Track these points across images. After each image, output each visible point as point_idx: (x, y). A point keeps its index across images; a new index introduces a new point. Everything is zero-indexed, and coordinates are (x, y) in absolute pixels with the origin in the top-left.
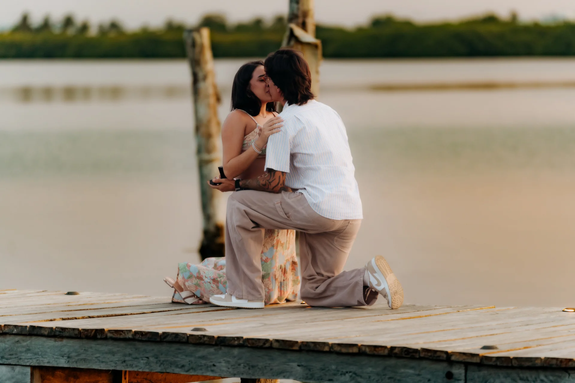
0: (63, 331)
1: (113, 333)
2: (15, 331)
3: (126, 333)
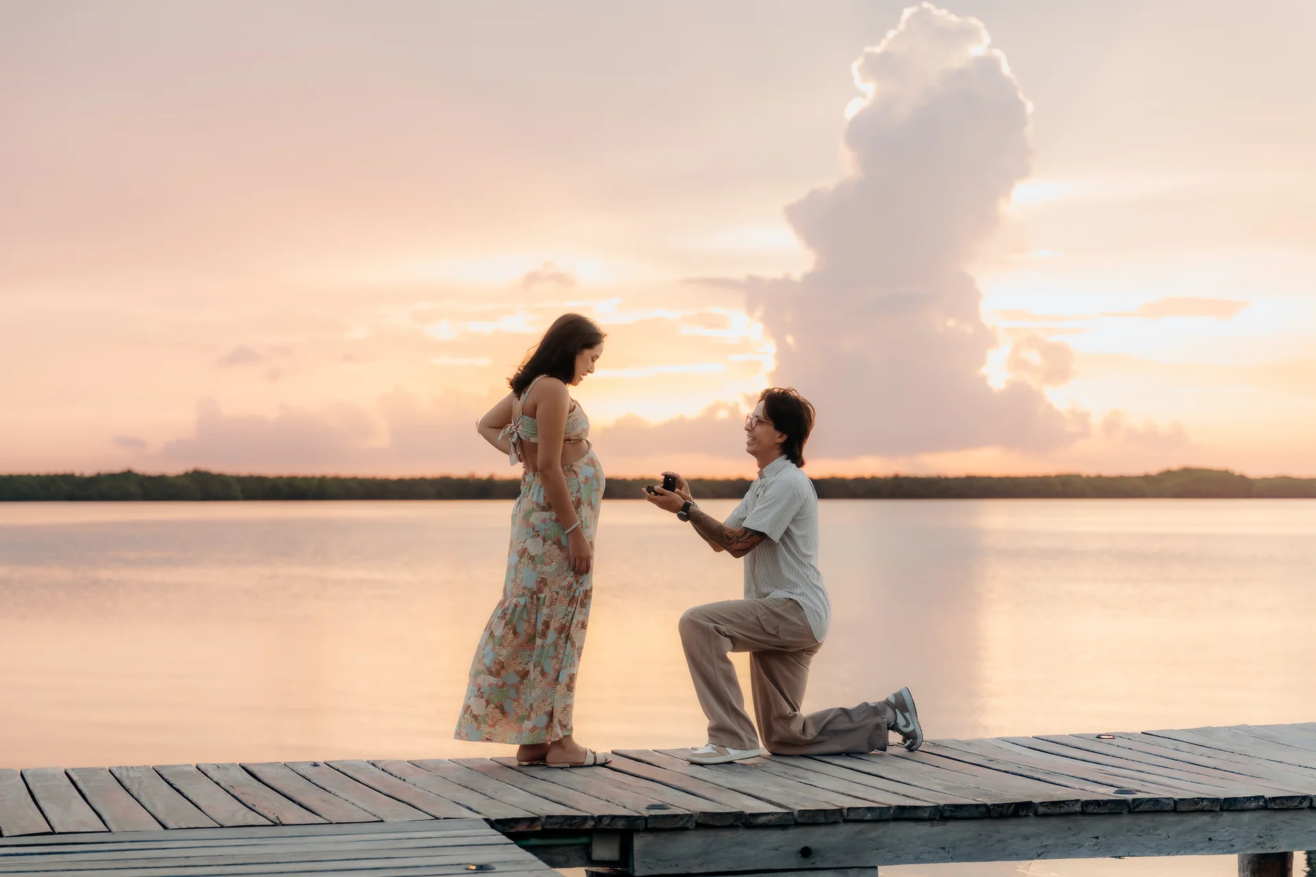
1: (1047, 806)
2: (869, 816)
3: (1071, 805)
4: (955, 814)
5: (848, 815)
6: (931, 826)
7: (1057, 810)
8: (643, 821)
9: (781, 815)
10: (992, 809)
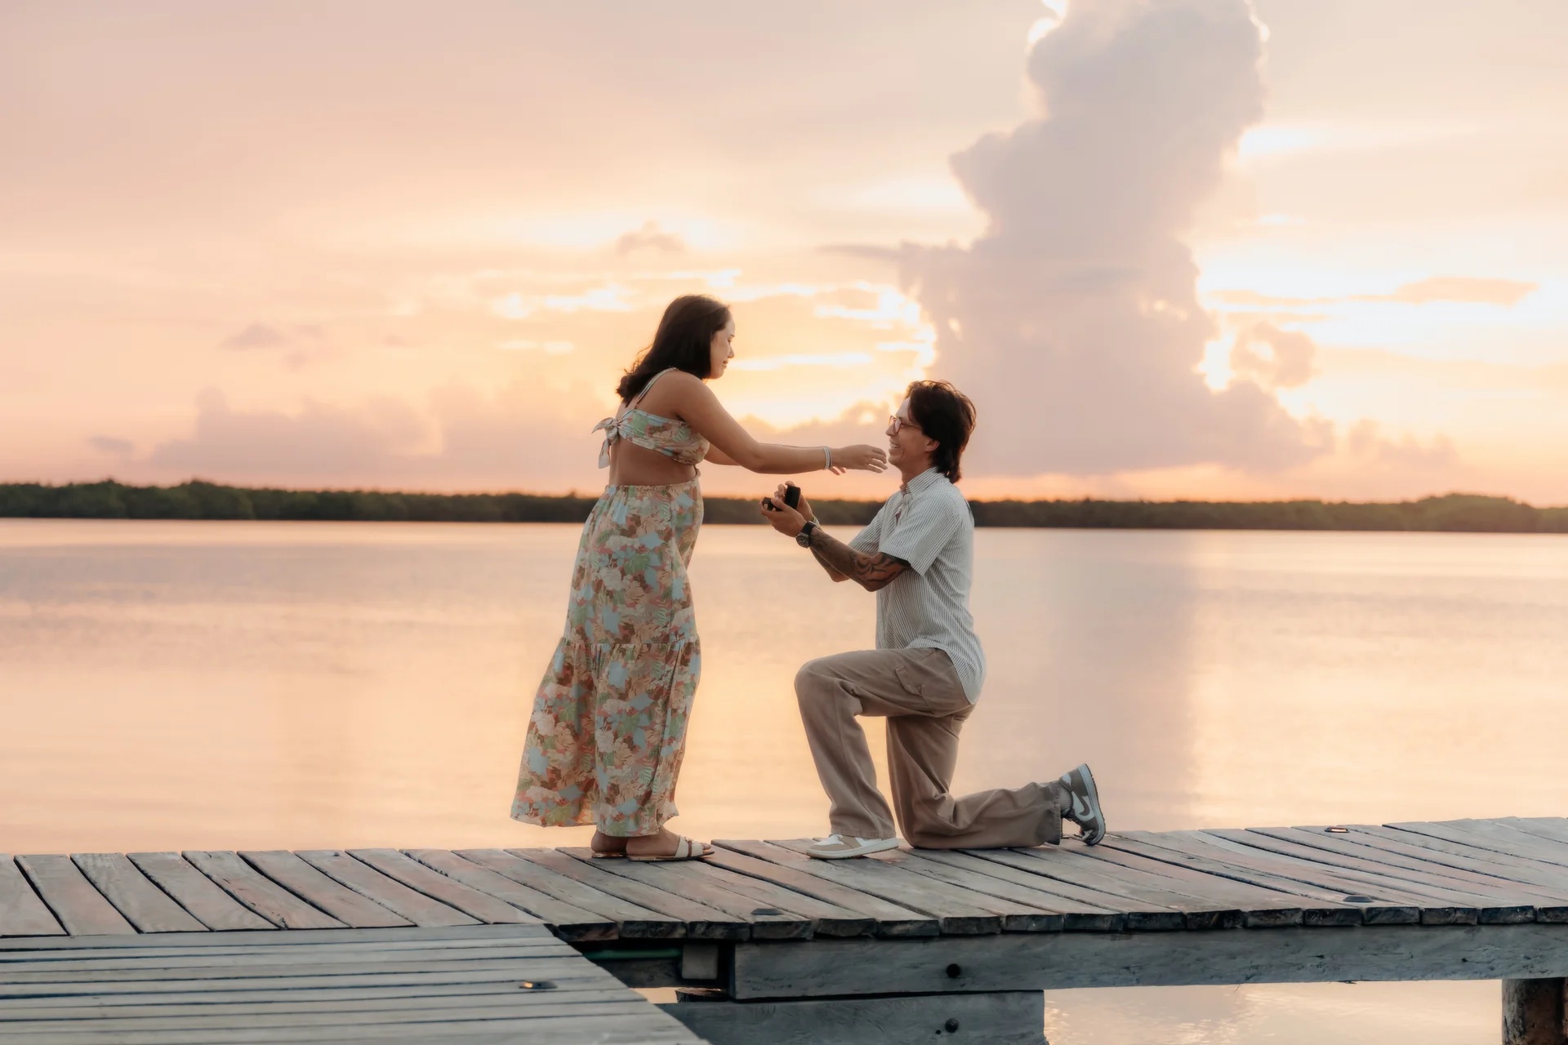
1: (1259, 915)
2: (1034, 926)
4: (1142, 925)
5: (1007, 924)
6: (1111, 940)
7: (1271, 921)
8: (747, 930)
9: (922, 925)
10: (1190, 919)
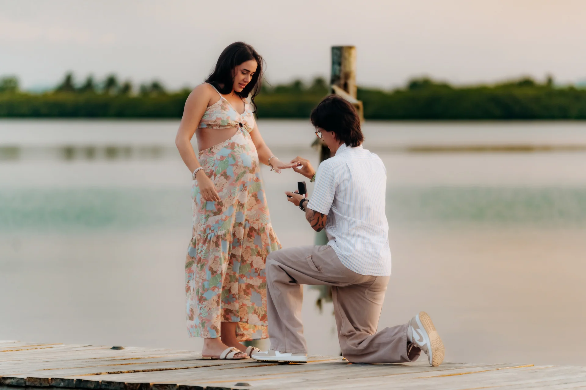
0: (109, 385)
1: (157, 387)
2: (62, 384)
3: (171, 387)
4: (107, 387)
5: (51, 383)
9: (18, 379)
10: (128, 386)
